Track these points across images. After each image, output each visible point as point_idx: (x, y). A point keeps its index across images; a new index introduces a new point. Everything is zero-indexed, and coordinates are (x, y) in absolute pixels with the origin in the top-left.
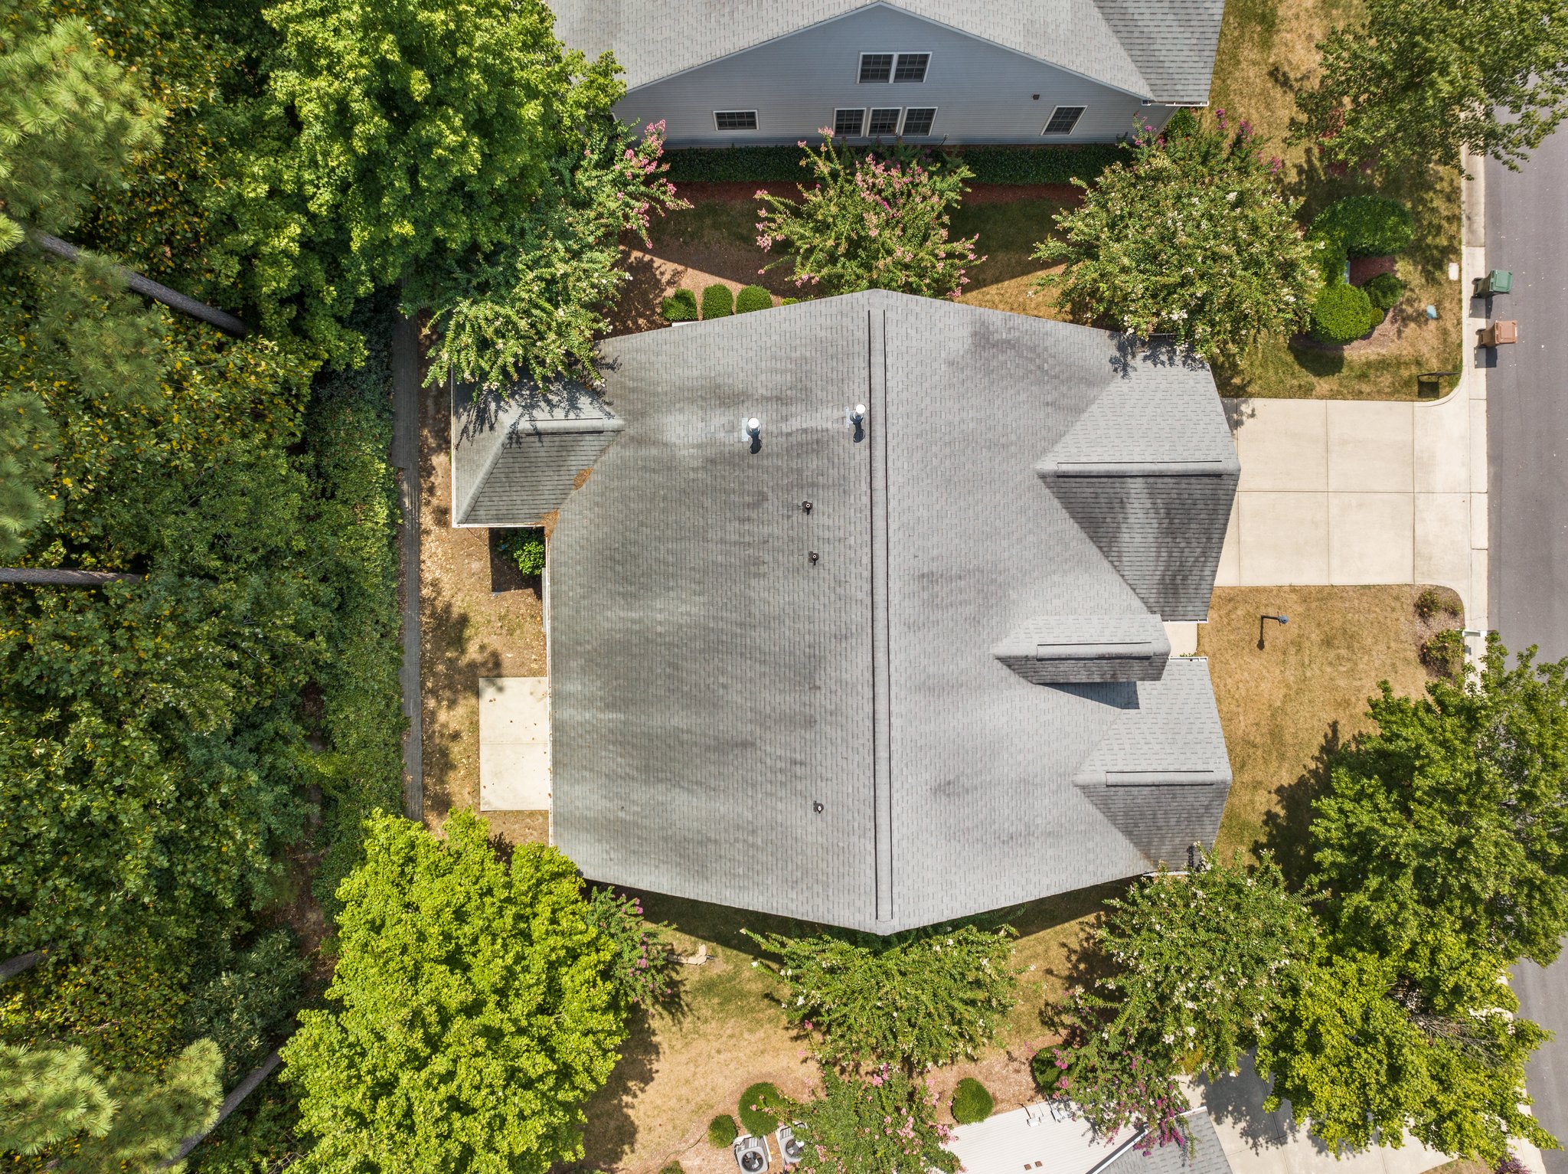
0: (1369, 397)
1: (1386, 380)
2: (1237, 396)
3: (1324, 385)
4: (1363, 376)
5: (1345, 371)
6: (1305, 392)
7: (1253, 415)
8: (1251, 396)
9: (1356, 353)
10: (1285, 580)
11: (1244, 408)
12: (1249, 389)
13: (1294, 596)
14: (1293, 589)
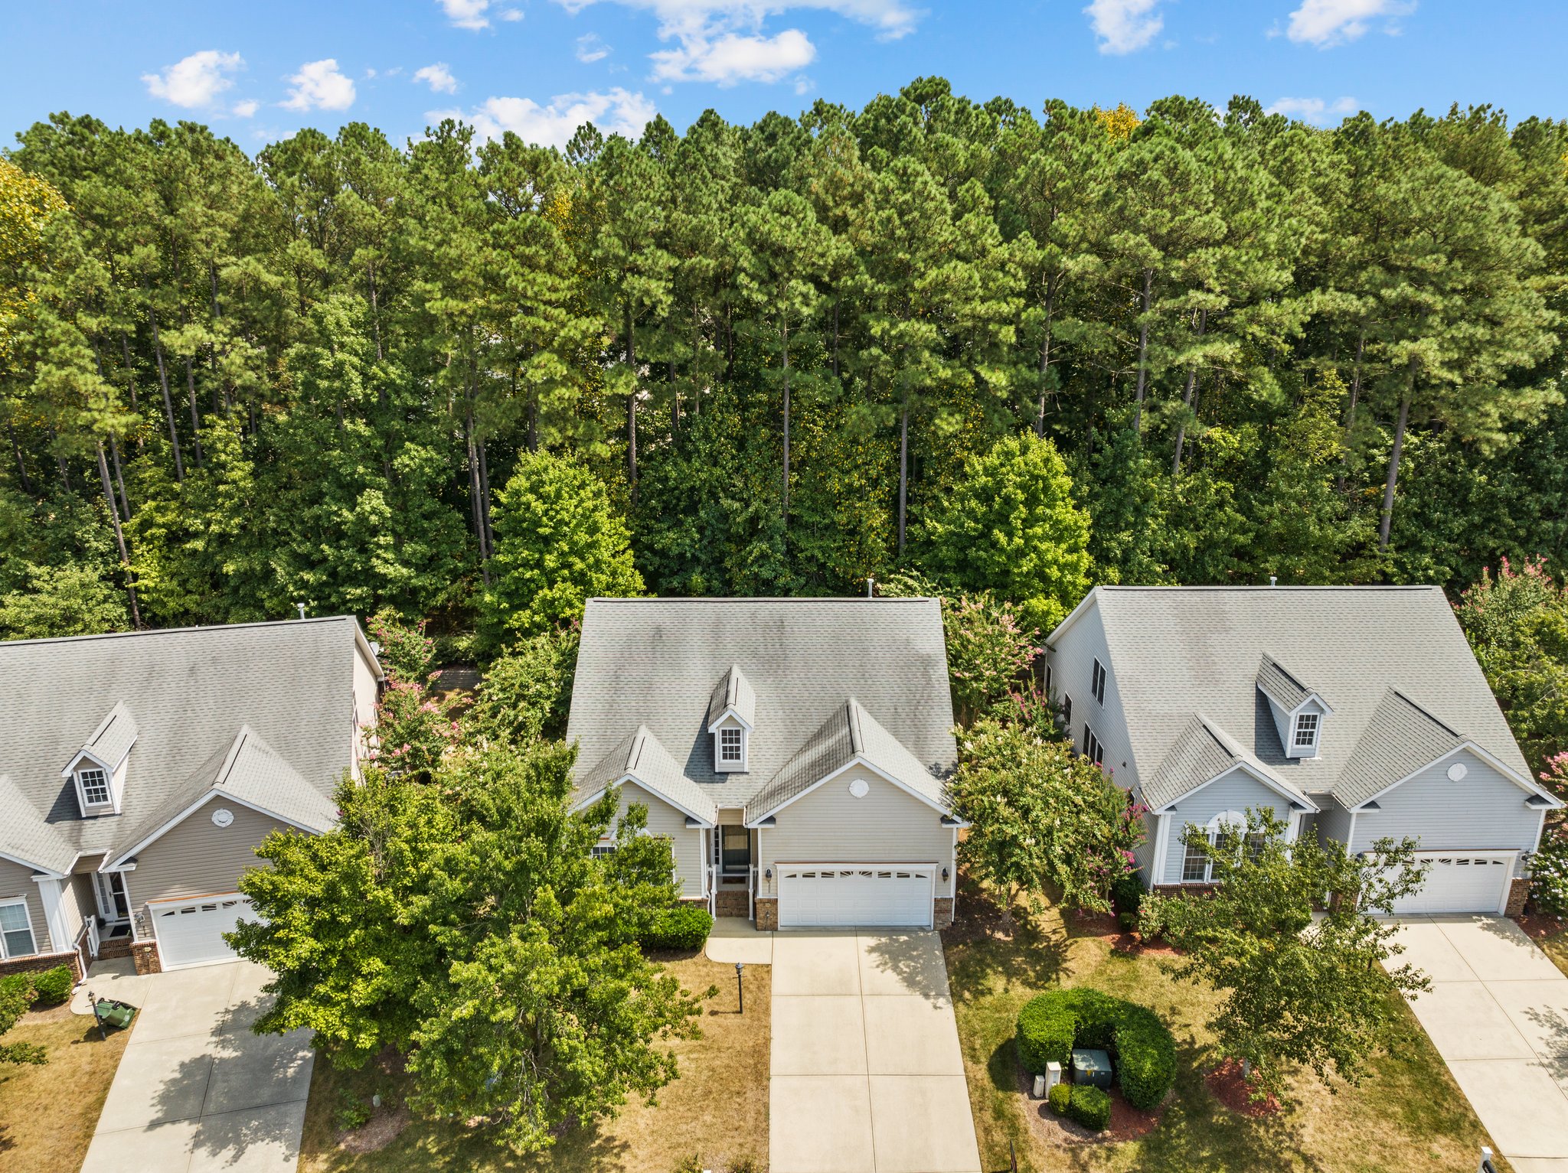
0: (978, 1121)
1: (999, 1137)
2: (952, 995)
3: (982, 1072)
4: (999, 1114)
5: (1001, 1095)
6: (970, 1054)
7: (935, 1007)
8: (955, 1006)
9: (1024, 1106)
10: (776, 1034)
11: (941, 1002)
12: (961, 1005)
13: (761, 1041)
14: (767, 1041)
